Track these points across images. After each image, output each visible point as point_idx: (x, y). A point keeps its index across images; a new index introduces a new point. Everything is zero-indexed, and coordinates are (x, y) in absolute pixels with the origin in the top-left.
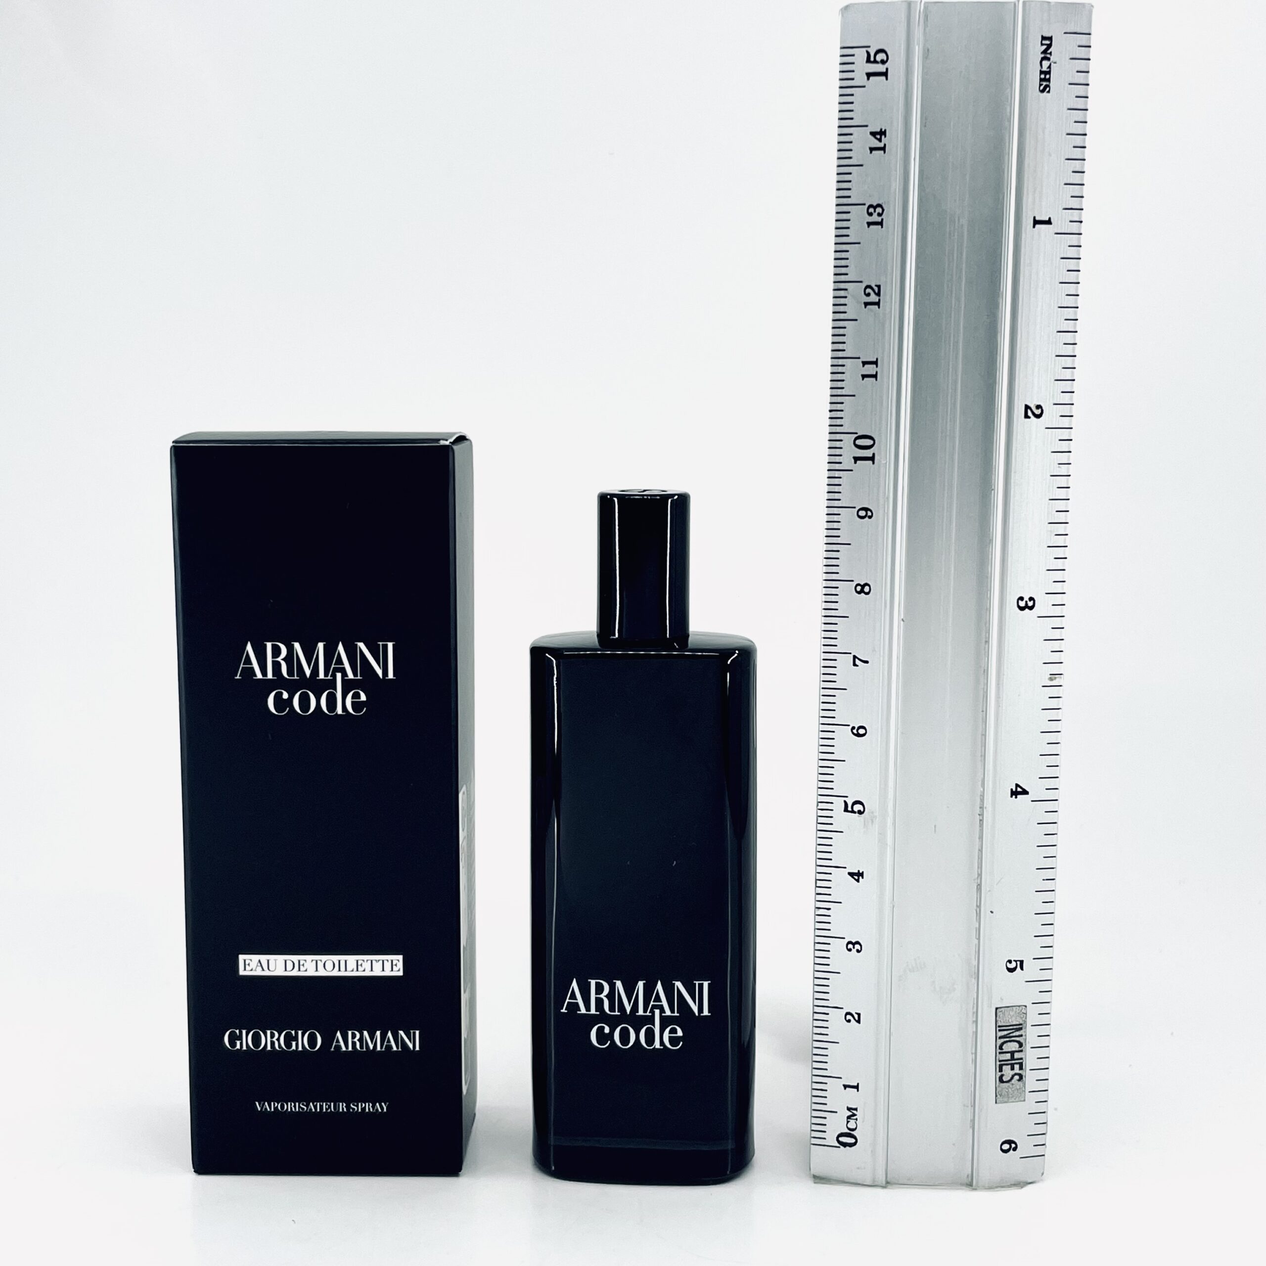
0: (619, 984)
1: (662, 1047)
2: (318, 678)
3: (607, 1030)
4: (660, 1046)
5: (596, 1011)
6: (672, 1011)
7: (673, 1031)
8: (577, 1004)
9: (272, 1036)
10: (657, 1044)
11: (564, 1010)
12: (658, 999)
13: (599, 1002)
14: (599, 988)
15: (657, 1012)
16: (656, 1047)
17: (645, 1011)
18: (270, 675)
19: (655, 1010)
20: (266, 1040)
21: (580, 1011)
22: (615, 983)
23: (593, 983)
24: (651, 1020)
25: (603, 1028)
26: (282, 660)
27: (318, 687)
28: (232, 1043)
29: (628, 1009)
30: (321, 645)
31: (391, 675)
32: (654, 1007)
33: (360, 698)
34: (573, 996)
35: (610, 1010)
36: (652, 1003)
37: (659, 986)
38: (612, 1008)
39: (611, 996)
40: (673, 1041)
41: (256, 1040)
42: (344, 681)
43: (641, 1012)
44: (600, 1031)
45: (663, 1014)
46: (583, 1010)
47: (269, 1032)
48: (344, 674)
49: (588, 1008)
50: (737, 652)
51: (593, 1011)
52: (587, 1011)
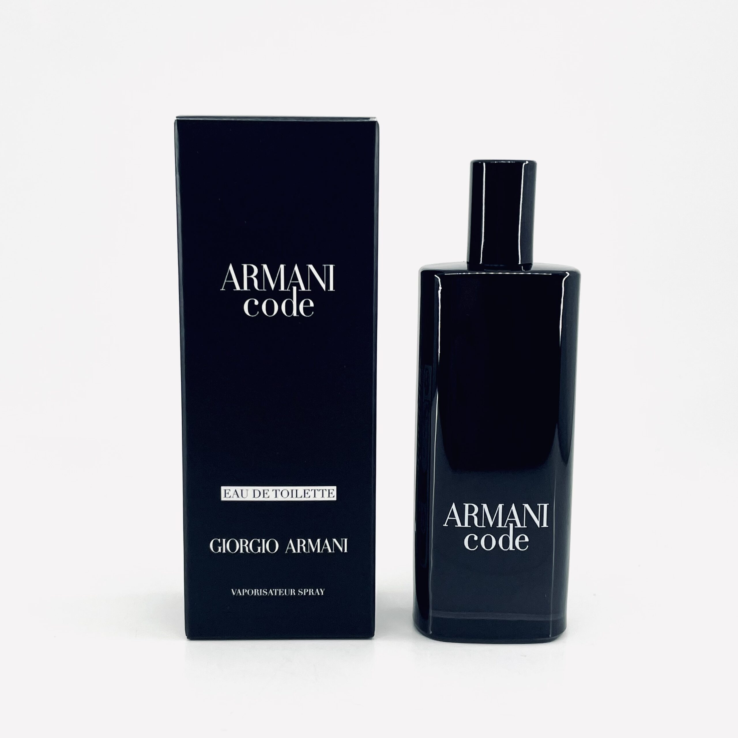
0: (485, 506)
1: (514, 550)
2: (280, 290)
3: (476, 538)
4: (513, 548)
5: (468, 525)
6: (522, 525)
7: (522, 538)
8: (455, 520)
9: (244, 543)
10: (511, 548)
11: (445, 525)
12: (512, 516)
13: (471, 519)
14: (471, 510)
15: (511, 525)
16: (510, 549)
17: (503, 525)
18: (245, 288)
19: (509, 524)
20: (239, 546)
21: (457, 525)
22: (483, 505)
23: (467, 506)
24: (507, 531)
25: (473, 537)
26: (255, 277)
27: (280, 296)
28: (216, 549)
29: (491, 523)
30: (282, 267)
31: (331, 289)
32: (509, 522)
33: (309, 305)
34: (452, 515)
35: (478, 525)
36: (508, 519)
37: (513, 508)
38: (480, 523)
39: (479, 515)
40: (522, 545)
41: (233, 546)
42: (298, 292)
43: (500, 525)
44: (471, 539)
45: (516, 527)
46: (459, 525)
47: (241, 540)
48: (299, 287)
49: (463, 523)
50: (568, 274)
51: (466, 525)
52: (462, 525)
